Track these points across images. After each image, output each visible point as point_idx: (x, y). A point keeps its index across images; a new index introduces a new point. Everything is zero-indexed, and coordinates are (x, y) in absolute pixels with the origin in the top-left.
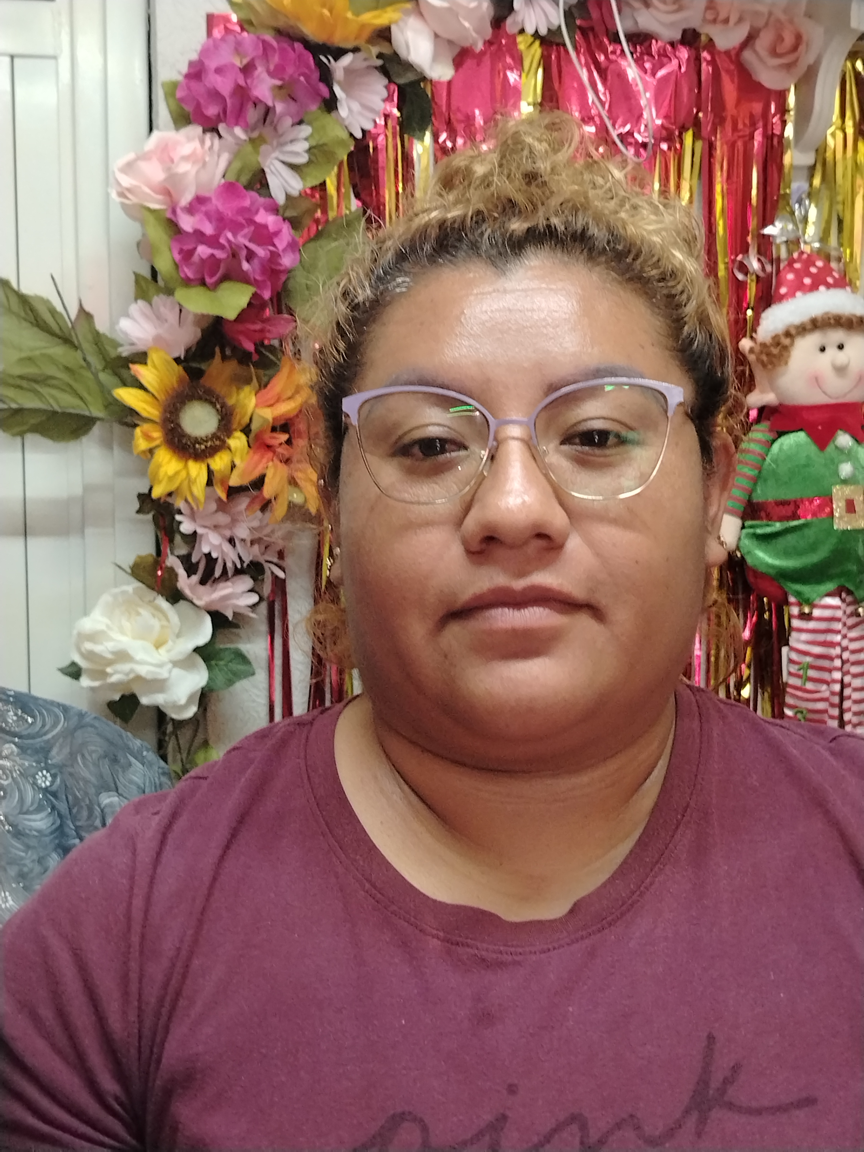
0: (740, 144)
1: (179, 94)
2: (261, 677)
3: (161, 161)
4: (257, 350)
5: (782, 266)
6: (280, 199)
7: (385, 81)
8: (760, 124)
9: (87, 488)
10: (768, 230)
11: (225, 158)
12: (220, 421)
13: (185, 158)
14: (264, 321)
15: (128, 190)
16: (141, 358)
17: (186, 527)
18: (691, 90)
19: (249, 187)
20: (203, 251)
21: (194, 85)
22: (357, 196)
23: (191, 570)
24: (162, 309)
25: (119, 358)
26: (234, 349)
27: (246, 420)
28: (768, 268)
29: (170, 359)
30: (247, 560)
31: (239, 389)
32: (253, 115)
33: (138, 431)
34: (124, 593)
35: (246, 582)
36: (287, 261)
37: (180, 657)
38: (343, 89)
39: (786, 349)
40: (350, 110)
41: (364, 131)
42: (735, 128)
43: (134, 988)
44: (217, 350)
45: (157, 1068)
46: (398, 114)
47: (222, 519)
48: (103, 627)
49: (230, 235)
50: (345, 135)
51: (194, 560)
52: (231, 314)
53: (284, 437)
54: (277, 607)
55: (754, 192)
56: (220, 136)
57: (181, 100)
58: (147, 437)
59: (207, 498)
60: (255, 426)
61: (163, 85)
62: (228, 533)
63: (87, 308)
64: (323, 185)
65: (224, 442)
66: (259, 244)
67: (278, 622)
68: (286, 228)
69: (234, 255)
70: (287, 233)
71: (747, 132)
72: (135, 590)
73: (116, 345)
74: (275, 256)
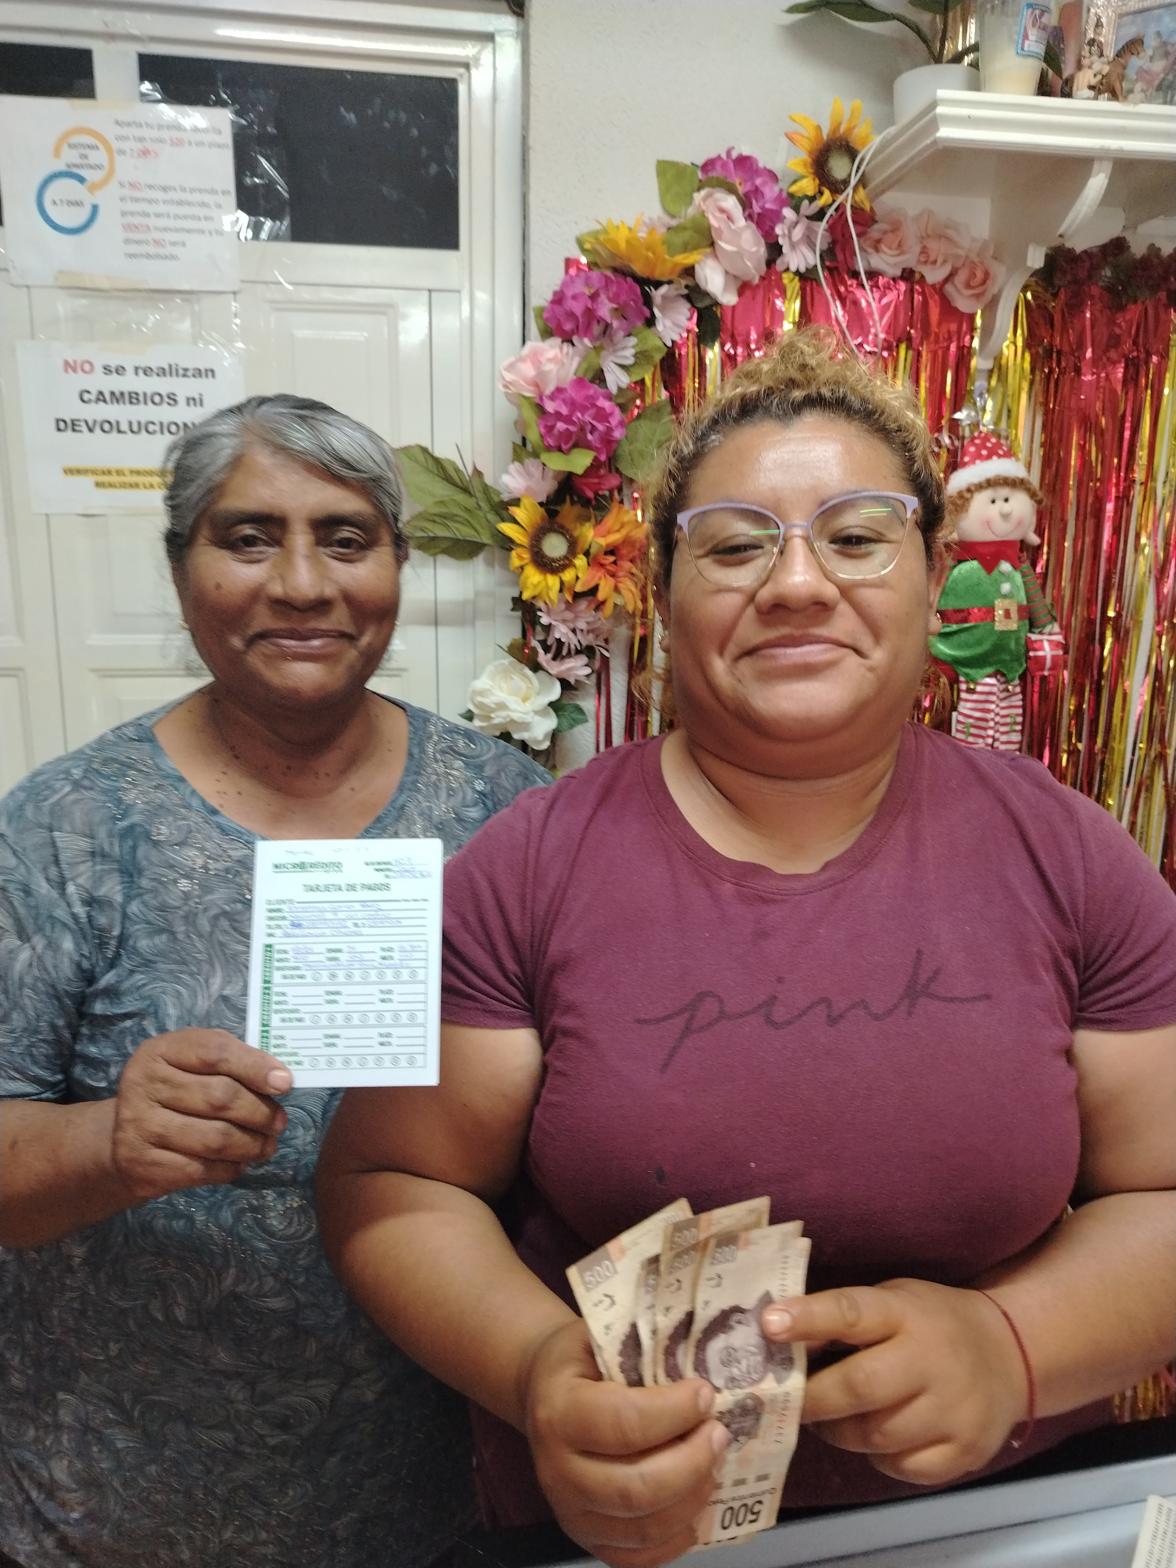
0: (940, 352)
1: (545, 315)
2: (591, 725)
3: (532, 363)
4: (596, 498)
5: (966, 442)
6: (614, 390)
7: (688, 305)
8: (955, 338)
9: (477, 594)
10: (958, 416)
11: (576, 360)
12: (569, 547)
13: (550, 360)
14: (599, 477)
15: (510, 383)
16: (516, 502)
17: (545, 620)
18: (906, 313)
19: (592, 381)
20: (561, 426)
21: (556, 307)
22: (666, 388)
23: (547, 649)
24: (531, 468)
25: (502, 502)
26: (579, 497)
27: (587, 546)
28: (957, 443)
29: (535, 503)
30: (584, 643)
31: (582, 525)
32: (596, 329)
33: (514, 554)
34: (502, 664)
35: (583, 659)
36: (617, 434)
37: (540, 708)
38: (661, 311)
39: (968, 500)
40: (665, 326)
41: (673, 342)
42: (937, 341)
43: (529, 905)
44: (568, 498)
45: (544, 957)
46: (697, 330)
47: (569, 615)
48: (487, 687)
49: (579, 415)
50: (660, 344)
51: (549, 643)
52: (579, 471)
53: (612, 559)
54: (603, 677)
55: (948, 389)
56: (573, 345)
57: (546, 320)
58: (520, 557)
59: (559, 600)
60: (593, 551)
61: (534, 309)
62: (572, 626)
63: (479, 468)
64: (642, 382)
65: (571, 561)
66: (599, 421)
67: (603, 688)
68: (617, 411)
69: (582, 429)
70: (618, 415)
71: (945, 344)
72: (510, 663)
73: (498, 493)
74: (610, 430)
